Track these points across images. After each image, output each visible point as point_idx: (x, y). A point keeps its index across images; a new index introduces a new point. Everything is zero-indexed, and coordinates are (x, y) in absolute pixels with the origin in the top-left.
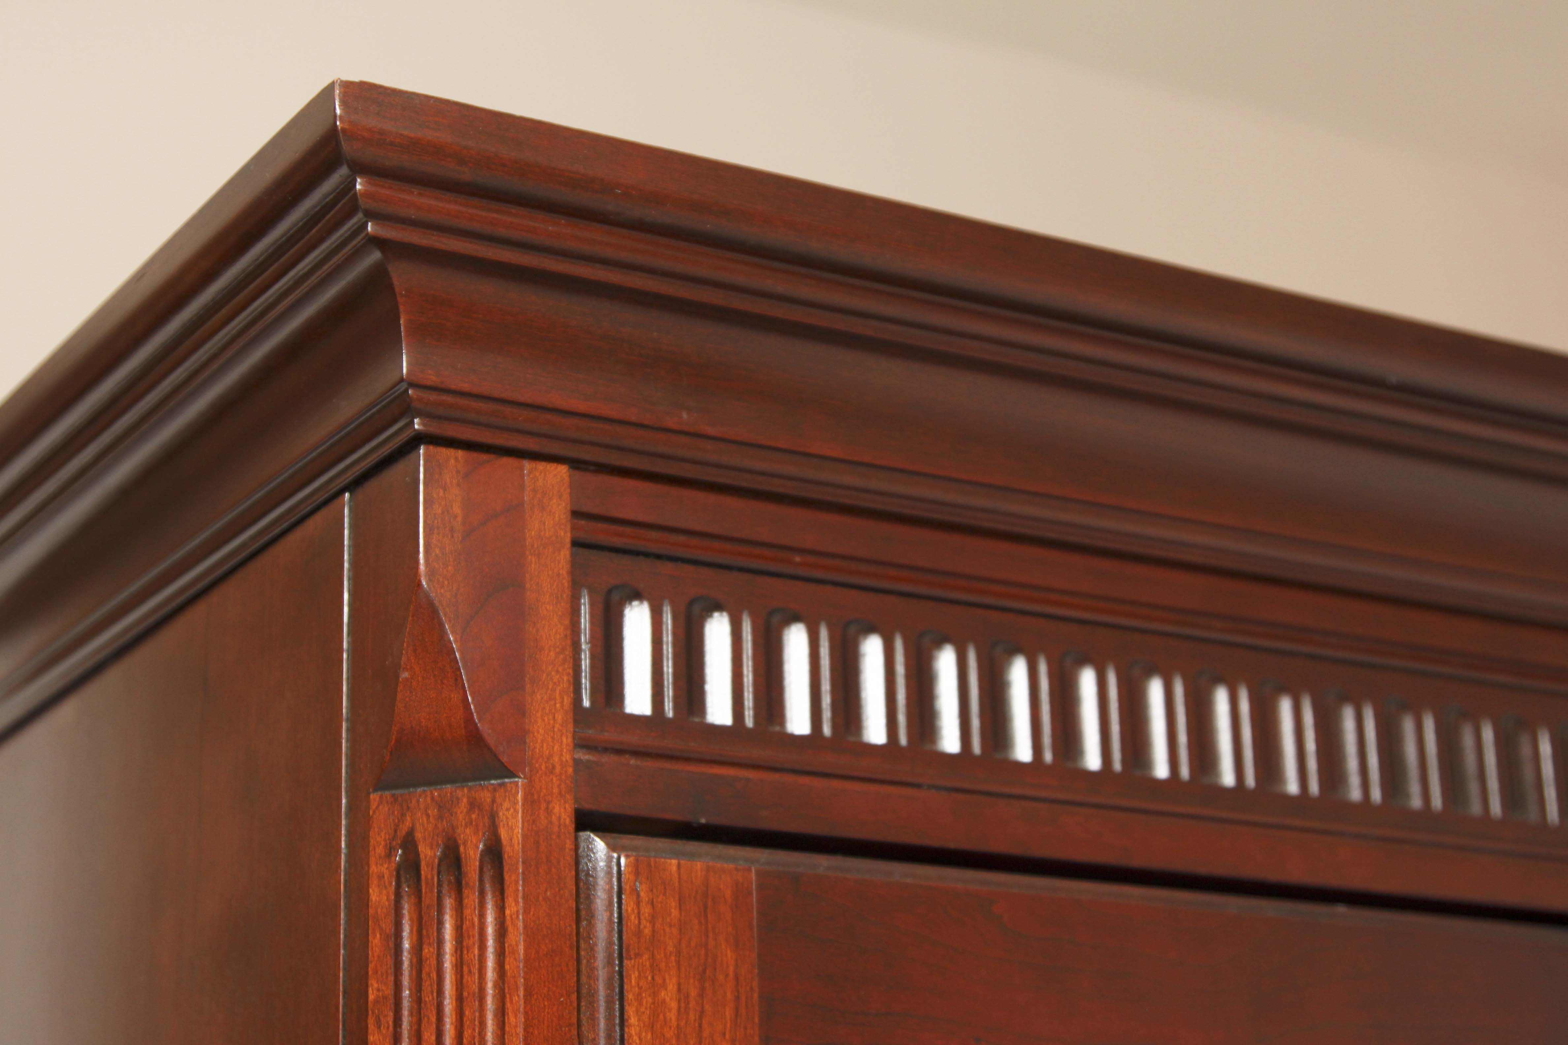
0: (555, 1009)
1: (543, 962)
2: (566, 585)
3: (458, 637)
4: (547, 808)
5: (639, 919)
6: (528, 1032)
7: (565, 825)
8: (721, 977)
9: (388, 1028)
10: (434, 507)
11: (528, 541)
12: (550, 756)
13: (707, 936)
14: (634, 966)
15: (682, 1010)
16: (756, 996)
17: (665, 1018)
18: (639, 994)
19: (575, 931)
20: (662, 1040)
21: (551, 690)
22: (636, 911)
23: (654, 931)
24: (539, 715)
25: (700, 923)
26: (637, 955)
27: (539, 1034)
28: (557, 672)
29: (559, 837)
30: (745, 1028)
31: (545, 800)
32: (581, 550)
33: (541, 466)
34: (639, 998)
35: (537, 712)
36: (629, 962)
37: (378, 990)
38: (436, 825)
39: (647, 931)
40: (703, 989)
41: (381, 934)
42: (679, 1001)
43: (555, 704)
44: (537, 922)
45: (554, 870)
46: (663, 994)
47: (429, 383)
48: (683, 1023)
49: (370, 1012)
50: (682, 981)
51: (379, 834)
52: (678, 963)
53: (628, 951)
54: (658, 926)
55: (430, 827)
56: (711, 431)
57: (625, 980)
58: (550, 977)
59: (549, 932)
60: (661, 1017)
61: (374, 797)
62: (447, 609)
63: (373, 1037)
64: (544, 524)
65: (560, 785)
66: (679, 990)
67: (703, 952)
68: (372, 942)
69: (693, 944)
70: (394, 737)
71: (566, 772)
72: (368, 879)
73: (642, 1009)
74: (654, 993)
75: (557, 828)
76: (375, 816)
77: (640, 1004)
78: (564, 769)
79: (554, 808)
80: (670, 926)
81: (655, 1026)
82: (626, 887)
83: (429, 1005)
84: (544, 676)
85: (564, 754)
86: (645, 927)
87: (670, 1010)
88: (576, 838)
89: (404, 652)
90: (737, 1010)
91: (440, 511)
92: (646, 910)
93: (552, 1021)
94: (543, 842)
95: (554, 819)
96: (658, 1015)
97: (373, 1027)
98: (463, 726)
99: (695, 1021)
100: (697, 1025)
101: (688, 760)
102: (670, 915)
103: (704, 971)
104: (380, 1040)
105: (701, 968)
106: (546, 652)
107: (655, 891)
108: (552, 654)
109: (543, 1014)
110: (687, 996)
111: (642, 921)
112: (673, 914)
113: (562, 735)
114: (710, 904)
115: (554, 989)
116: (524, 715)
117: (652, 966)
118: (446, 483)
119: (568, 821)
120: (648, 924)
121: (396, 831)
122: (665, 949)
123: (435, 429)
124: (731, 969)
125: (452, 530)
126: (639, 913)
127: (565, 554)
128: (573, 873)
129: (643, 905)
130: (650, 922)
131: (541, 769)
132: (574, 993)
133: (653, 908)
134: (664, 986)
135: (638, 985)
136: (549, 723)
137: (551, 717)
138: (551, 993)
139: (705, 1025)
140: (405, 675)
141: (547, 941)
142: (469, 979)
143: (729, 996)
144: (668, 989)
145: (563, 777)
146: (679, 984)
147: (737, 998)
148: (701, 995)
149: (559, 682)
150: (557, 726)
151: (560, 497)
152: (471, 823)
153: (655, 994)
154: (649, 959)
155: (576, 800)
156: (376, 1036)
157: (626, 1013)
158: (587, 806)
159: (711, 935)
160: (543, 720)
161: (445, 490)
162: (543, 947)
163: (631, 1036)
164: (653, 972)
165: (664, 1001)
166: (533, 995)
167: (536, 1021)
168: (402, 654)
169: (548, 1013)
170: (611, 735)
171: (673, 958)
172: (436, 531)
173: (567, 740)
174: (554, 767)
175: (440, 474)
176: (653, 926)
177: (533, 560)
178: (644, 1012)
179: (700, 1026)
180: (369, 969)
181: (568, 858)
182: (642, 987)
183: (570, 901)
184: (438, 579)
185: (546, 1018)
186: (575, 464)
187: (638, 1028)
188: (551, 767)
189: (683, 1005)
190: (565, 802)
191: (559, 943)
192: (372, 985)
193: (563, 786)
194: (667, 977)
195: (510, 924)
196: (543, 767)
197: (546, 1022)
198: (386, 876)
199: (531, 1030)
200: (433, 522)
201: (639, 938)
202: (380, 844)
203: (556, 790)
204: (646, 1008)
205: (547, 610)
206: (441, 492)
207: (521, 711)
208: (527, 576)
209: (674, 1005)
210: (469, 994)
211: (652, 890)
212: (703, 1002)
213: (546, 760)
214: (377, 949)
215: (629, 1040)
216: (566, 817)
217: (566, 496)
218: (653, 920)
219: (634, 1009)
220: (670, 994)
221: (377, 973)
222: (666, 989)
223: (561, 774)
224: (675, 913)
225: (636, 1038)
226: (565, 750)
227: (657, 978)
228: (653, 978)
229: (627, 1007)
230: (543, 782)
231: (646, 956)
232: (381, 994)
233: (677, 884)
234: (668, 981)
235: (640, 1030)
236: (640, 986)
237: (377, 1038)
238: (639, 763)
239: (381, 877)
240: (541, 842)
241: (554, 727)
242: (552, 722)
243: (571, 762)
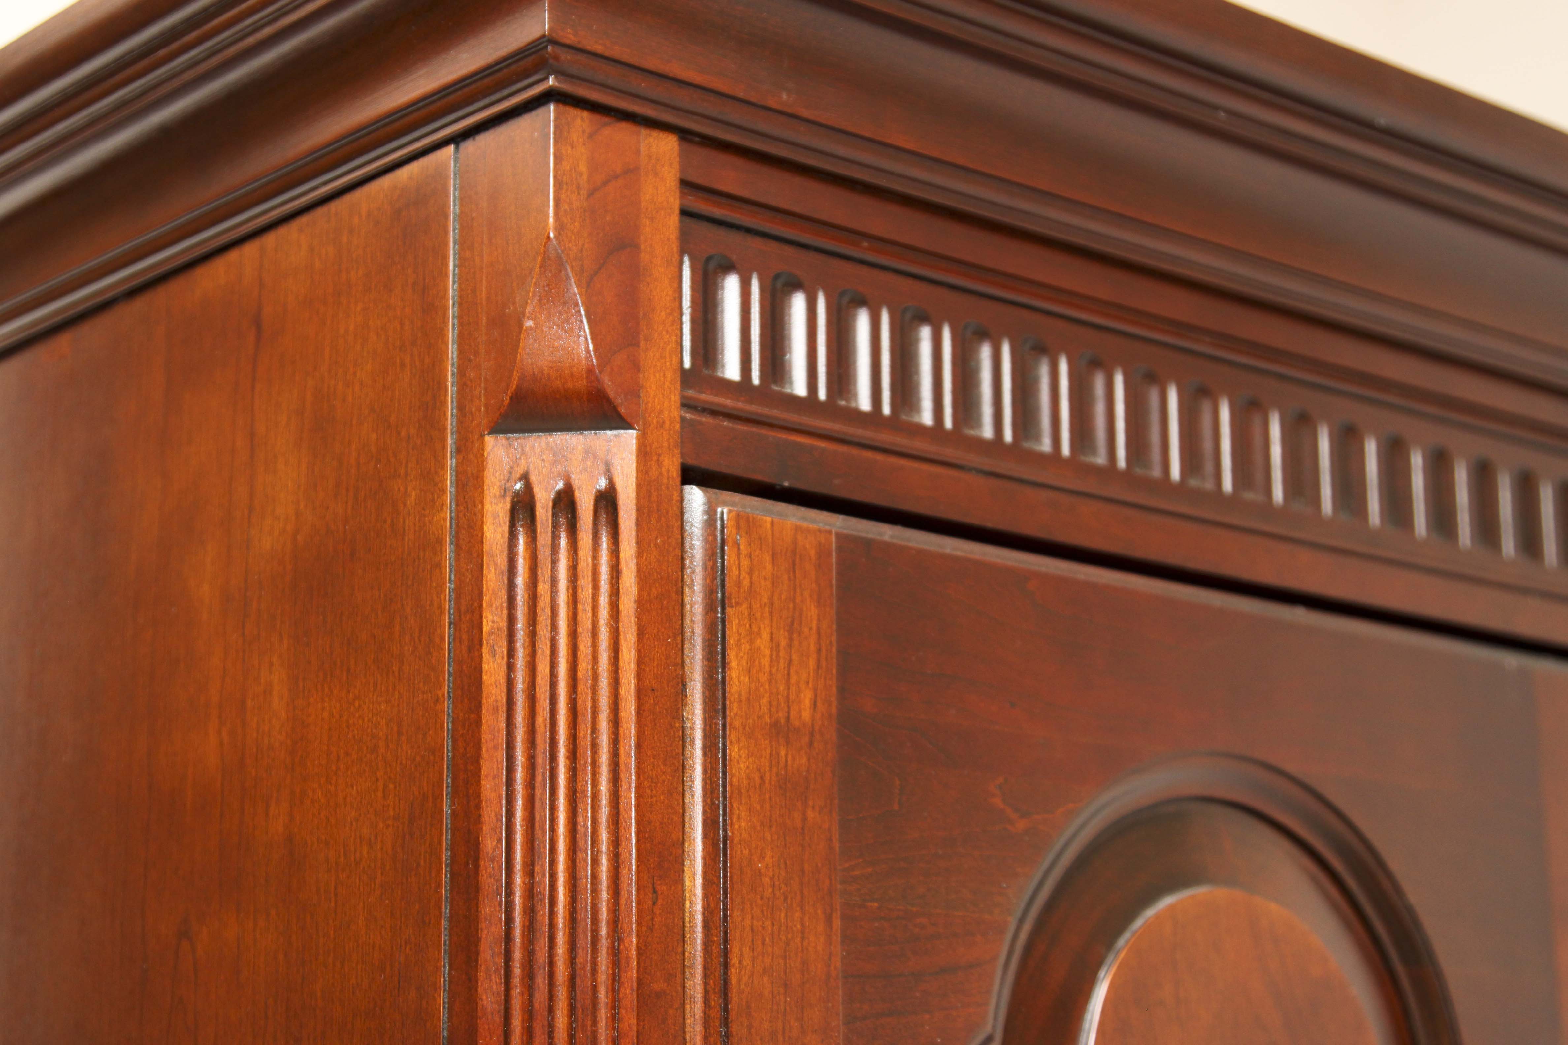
0: (663, 649)
1: (654, 605)
2: (675, 249)
3: (584, 290)
4: (658, 460)
5: (740, 570)
6: (641, 669)
7: (673, 478)
8: (806, 630)
9: (503, 658)
10: (563, 163)
11: (643, 204)
12: (661, 412)
13: (795, 591)
14: (734, 614)
15: (774, 657)
16: (834, 650)
17: (760, 663)
18: (739, 640)
19: (680, 578)
20: (757, 684)
21: (662, 349)
22: (737, 563)
23: (751, 582)
24: (651, 371)
25: (789, 579)
26: (737, 604)
27: (650, 671)
28: (667, 332)
29: (668, 488)
30: (825, 678)
31: (656, 454)
32: (688, 220)
33: (655, 133)
34: (739, 644)
35: (650, 368)
36: (730, 610)
37: (493, 622)
38: (551, 469)
39: (746, 583)
40: (791, 639)
41: (495, 570)
42: (772, 648)
43: (665, 362)
44: (649, 567)
45: (663, 519)
46: (758, 641)
47: (567, 41)
48: (774, 670)
49: (485, 642)
50: (775, 631)
51: (493, 475)
52: (771, 613)
53: (729, 598)
54: (755, 578)
55: (545, 471)
56: (805, 113)
57: (727, 626)
58: (659, 619)
59: (659, 577)
60: (757, 663)
61: (489, 440)
62: (574, 264)
63: (488, 665)
64: (657, 189)
65: (669, 439)
66: (772, 639)
67: (791, 605)
68: (487, 577)
69: (783, 597)
70: (515, 382)
71: (674, 427)
72: (483, 516)
73: (741, 654)
74: (751, 639)
75: (666, 480)
76: (490, 457)
77: (740, 650)
78: (672, 425)
79: (663, 461)
80: (765, 578)
81: (752, 671)
82: (729, 540)
83: (543, 638)
84: (656, 335)
85: (672, 410)
86: (744, 578)
87: (764, 656)
88: (682, 491)
89: (529, 301)
90: (819, 660)
91: (568, 168)
92: (745, 563)
93: (661, 659)
94: (654, 491)
95: (664, 471)
96: (754, 661)
97: (487, 655)
98: (585, 376)
99: (784, 668)
100: (786, 672)
101: (771, 425)
102: (765, 568)
103: (792, 623)
104: (494, 668)
105: (790, 620)
106: (658, 311)
107: (752, 544)
108: (663, 314)
109: (653, 653)
110: (778, 645)
111: (742, 572)
112: (767, 568)
113: (670, 392)
114: (797, 561)
115: (663, 630)
116: (639, 371)
117: (749, 614)
118: (573, 142)
119: (675, 474)
120: (747, 576)
121: (511, 473)
122: (760, 600)
123: (567, 87)
124: (814, 624)
125: (579, 188)
126: (739, 564)
127: (674, 220)
128: (679, 523)
129: (742, 557)
130: (749, 574)
131: (653, 423)
132: (678, 635)
133: (751, 561)
134: (759, 634)
135: (738, 631)
136: (660, 380)
137: (662, 374)
138: (660, 634)
139: (792, 672)
140: (529, 323)
141: (657, 585)
142: (584, 617)
143: (813, 648)
144: (763, 637)
145: (672, 432)
146: (772, 634)
147: (819, 650)
148: (790, 646)
149: (669, 342)
150: (667, 384)
151: (671, 165)
152: (586, 470)
153: (751, 641)
154: (747, 608)
155: (682, 455)
156: (491, 665)
157: (727, 657)
158: (691, 462)
159: (798, 590)
160: (655, 376)
161: (572, 148)
162: (654, 590)
163: (731, 679)
164: (750, 620)
165: (759, 649)
166: (645, 634)
167: (647, 659)
168: (527, 303)
169: (658, 652)
170: (707, 397)
171: (767, 609)
172: (565, 186)
173: (675, 398)
174: (664, 422)
175: (569, 132)
176: (751, 578)
177: (648, 223)
178: (743, 657)
179: (789, 674)
180: (484, 602)
181: (675, 508)
182: (741, 634)
183: (677, 549)
184: (566, 233)
185: (656, 657)
186: (684, 134)
187: (737, 671)
188: (661, 421)
189: (774, 653)
190: (673, 456)
191: (667, 588)
192: (487, 617)
193: (671, 440)
194: (762, 626)
195: (624, 566)
196: (655, 421)
197: (656, 660)
198: (501, 515)
199: (643, 667)
200: (562, 178)
201: (739, 587)
202: (495, 484)
203: (665, 444)
204: (744, 654)
205: (659, 272)
206: (569, 149)
207: (636, 366)
208: (642, 238)
209: (767, 652)
210: (583, 630)
211: (750, 544)
212: (791, 651)
213: (657, 414)
214: (491, 583)
215: (730, 681)
216: (673, 470)
217: (676, 165)
218: (751, 573)
219: (734, 653)
220: (764, 642)
221: (491, 606)
222: (761, 637)
223: (670, 430)
224: (769, 567)
225: (736, 680)
226: (673, 407)
227: (754, 627)
228: (750, 626)
229: (728, 652)
230: (655, 435)
231: (745, 606)
232: (495, 626)
233: (770, 540)
234: (762, 630)
235: (739, 673)
236: (740, 632)
237: (492, 667)
238: (730, 425)
239: (495, 516)
240: (652, 491)
241: (664, 384)
242: (662, 379)
243: (678, 419)
